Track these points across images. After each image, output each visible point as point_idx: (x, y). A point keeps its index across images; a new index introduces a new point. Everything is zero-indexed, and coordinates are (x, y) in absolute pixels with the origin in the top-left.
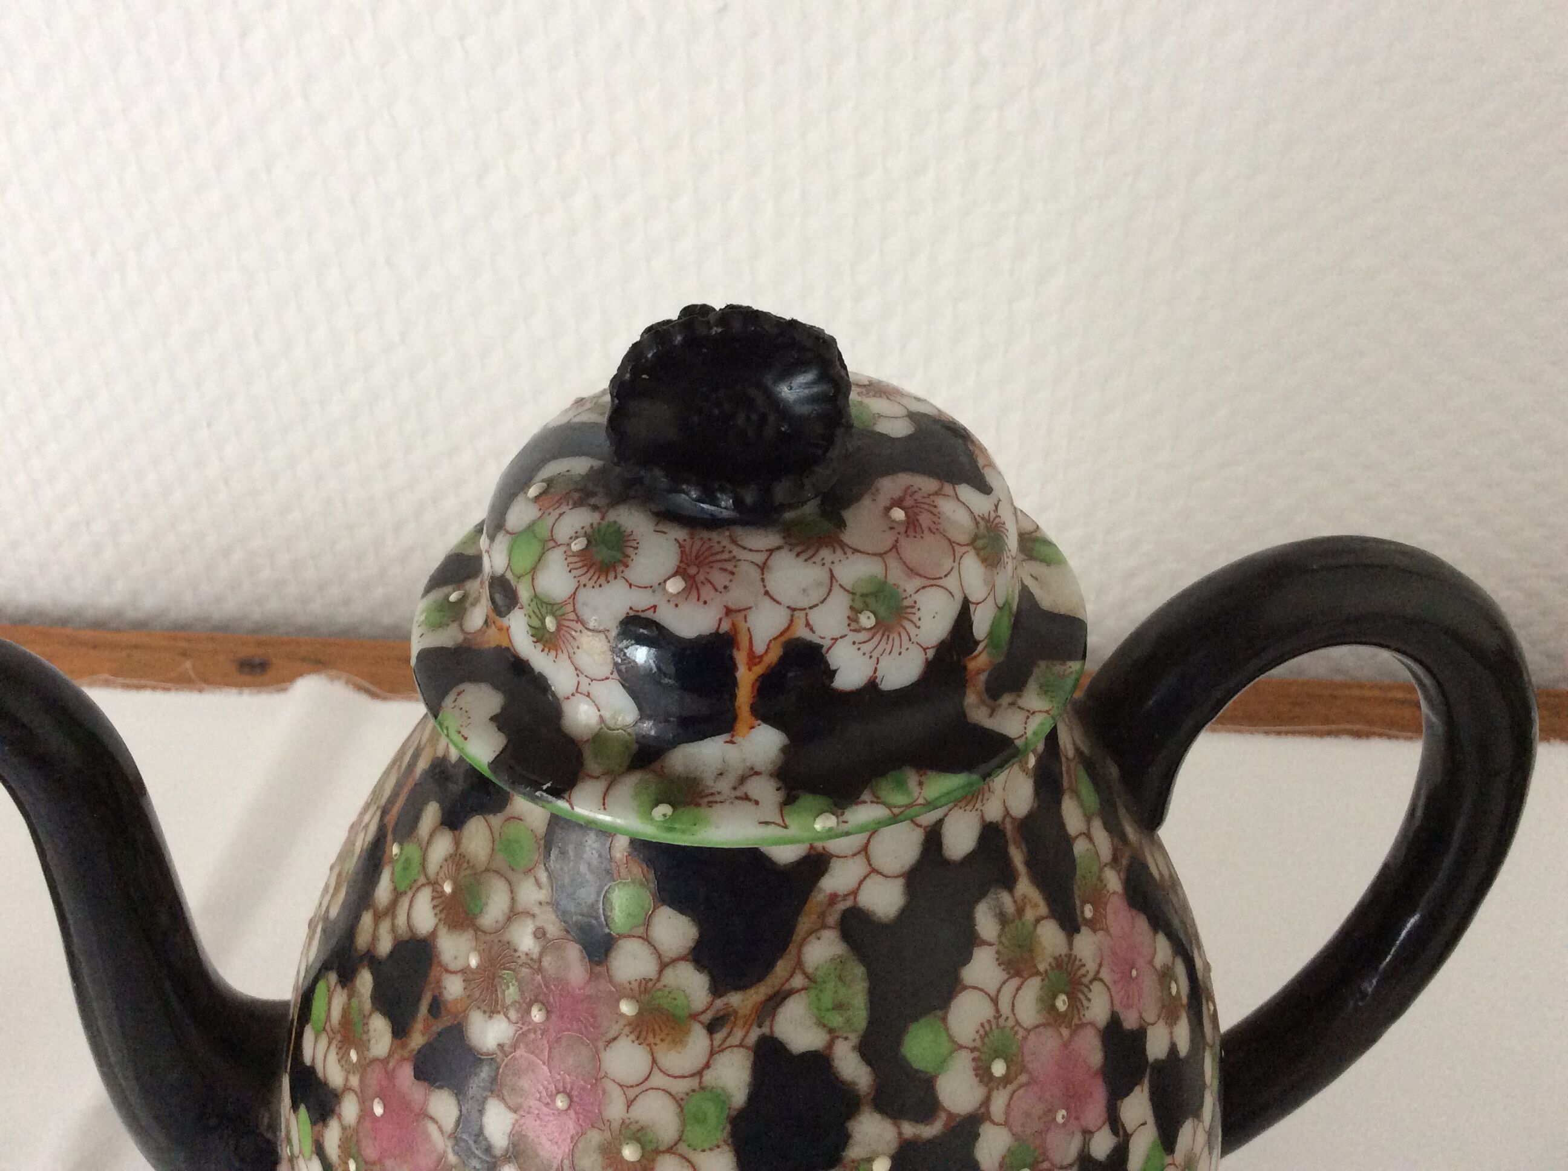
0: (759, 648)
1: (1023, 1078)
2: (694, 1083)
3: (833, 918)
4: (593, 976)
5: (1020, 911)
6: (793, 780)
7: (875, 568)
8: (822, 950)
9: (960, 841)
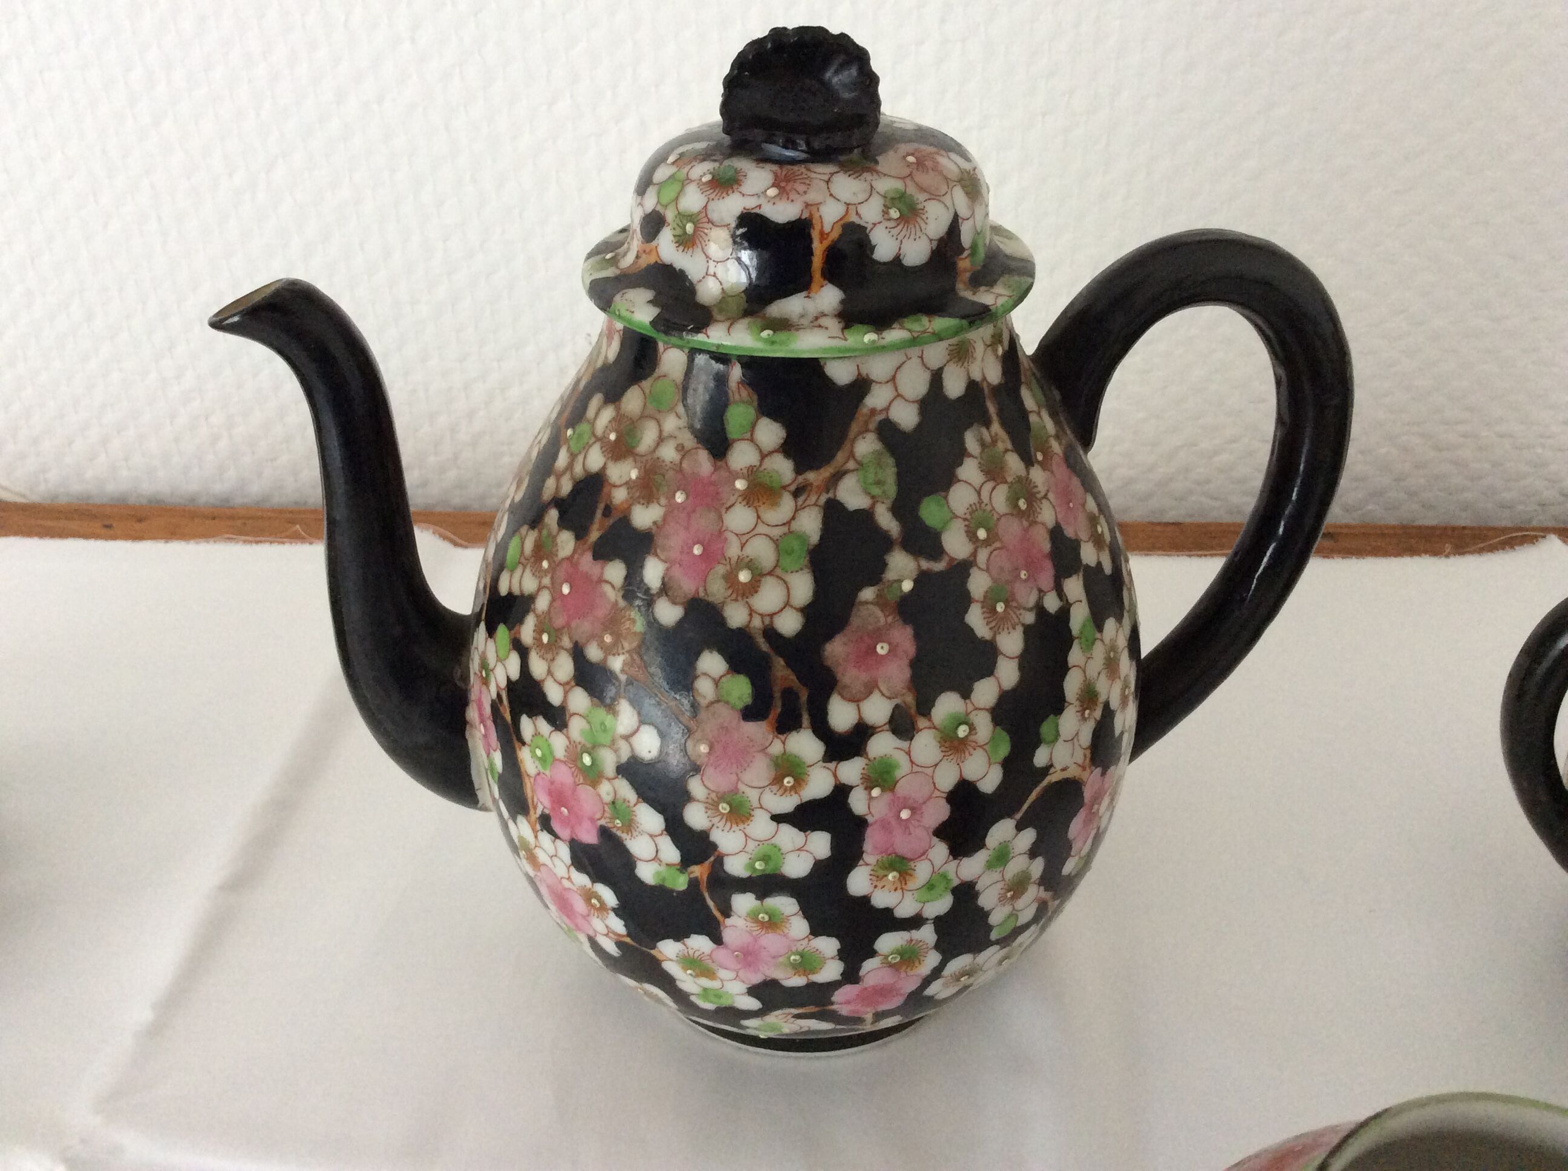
0: (827, 228)
1: (997, 544)
2: (785, 529)
3: (872, 426)
4: (716, 469)
5: (994, 442)
6: (849, 317)
7: (898, 185)
8: (866, 446)
9: (954, 386)
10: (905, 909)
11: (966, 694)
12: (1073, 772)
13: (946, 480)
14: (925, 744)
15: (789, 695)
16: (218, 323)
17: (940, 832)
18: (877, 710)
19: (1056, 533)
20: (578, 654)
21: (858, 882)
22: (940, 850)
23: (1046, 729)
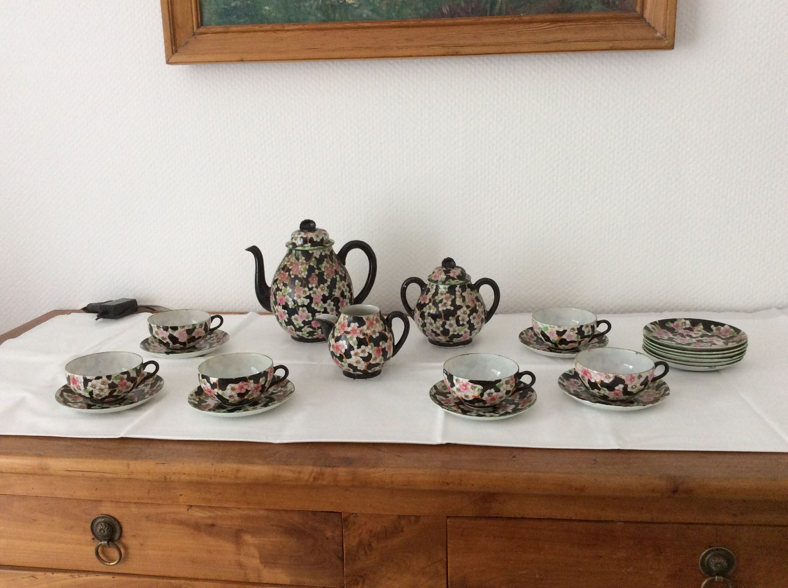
0: (309, 238)
1: (328, 270)
2: (305, 268)
3: (314, 257)
4: (298, 262)
5: (328, 261)
6: (311, 246)
7: (316, 234)
8: (313, 259)
9: (323, 254)
10: (318, 310)
11: (324, 284)
12: (338, 296)
13: (322, 263)
14: (319, 290)
15: (305, 284)
16: (246, 250)
17: (322, 300)
18: (314, 285)
19: (336, 270)
20: (283, 283)
21: (313, 306)
22: (322, 302)
23: (334, 290)
